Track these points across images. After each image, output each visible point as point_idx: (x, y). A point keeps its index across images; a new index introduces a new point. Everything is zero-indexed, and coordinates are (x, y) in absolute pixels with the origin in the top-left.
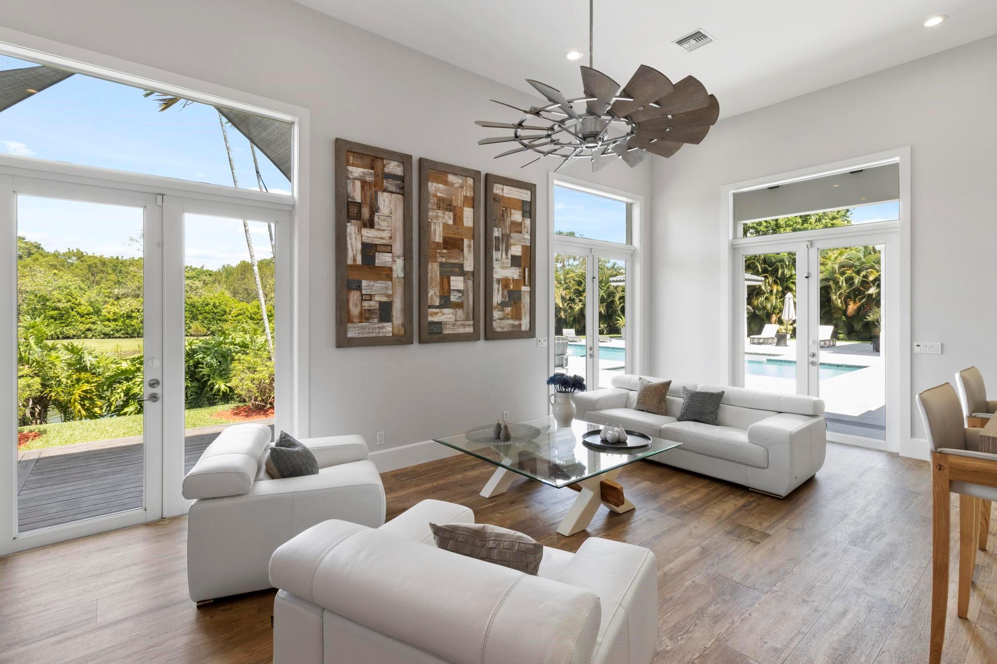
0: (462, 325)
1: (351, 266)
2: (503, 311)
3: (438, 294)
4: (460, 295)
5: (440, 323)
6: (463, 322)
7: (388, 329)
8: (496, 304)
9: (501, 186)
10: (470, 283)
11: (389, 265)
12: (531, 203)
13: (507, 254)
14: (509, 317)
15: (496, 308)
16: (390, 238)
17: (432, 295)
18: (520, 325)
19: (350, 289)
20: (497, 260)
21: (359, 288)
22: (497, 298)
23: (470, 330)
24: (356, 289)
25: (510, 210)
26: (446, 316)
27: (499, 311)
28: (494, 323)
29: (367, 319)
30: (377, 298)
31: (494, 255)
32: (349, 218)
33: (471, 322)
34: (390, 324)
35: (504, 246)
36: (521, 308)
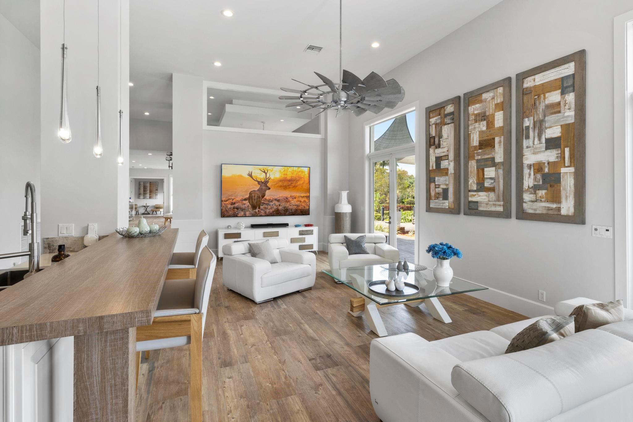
0: (494, 205)
1: (431, 170)
2: (535, 193)
3: (476, 182)
4: (492, 181)
5: (477, 202)
6: (494, 203)
7: (446, 204)
8: (527, 188)
9: (535, 77)
10: (501, 172)
11: (446, 167)
12: (575, 75)
13: (540, 139)
14: (543, 200)
15: (527, 191)
16: (448, 151)
17: (471, 183)
18: (559, 209)
19: (430, 183)
20: (527, 147)
21: (434, 182)
22: (529, 181)
23: (501, 209)
25: (544, 96)
26: (481, 197)
27: (531, 193)
28: (524, 205)
29: (438, 198)
30: (442, 186)
31: (525, 143)
32: (430, 146)
33: (502, 203)
34: (447, 201)
35: (537, 132)
36: (560, 190)
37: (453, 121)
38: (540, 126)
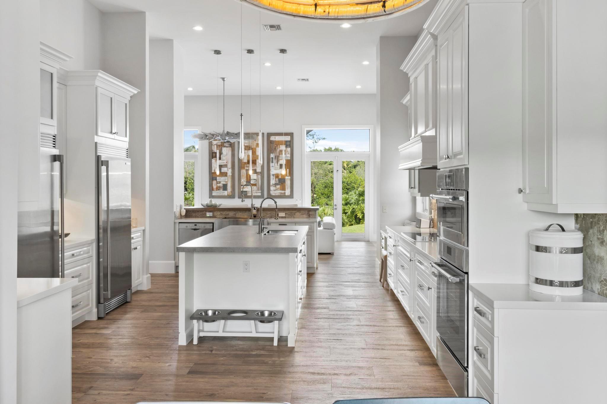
0: (256, 192)
1: (213, 173)
2: (276, 187)
3: (245, 181)
4: (255, 181)
5: (246, 191)
6: (256, 191)
7: (226, 193)
8: (272, 184)
9: (274, 137)
10: (260, 176)
11: (226, 171)
12: (290, 141)
13: (277, 164)
14: (279, 189)
15: (272, 186)
16: (227, 162)
17: (243, 181)
18: (285, 193)
19: (213, 180)
20: (272, 166)
21: (216, 180)
22: (273, 181)
23: (260, 194)
24: (215, 180)
25: (279, 146)
26: (248, 189)
27: (274, 187)
28: (271, 192)
29: (219, 190)
30: (222, 183)
31: (271, 164)
32: (213, 157)
33: (260, 191)
34: (227, 191)
35: (276, 160)
36: (285, 186)
37: (231, 146)
38: (277, 158)
